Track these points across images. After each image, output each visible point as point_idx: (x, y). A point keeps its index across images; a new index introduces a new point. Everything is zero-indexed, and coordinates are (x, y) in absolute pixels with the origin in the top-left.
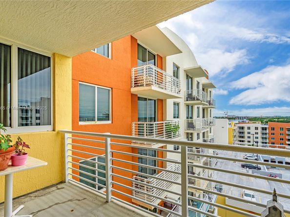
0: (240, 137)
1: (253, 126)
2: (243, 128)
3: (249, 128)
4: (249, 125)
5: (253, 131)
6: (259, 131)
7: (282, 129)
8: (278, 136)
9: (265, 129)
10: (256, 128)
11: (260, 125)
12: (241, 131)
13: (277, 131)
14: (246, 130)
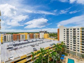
0: (5, 39)
1: (9, 35)
2: (5, 36)
3: (8, 36)
4: (8, 35)
5: (9, 37)
6: (11, 37)
7: (16, 36)
8: (15, 38)
9: (12, 36)
10: (10, 36)
11: (11, 35)
12: (5, 37)
13: (15, 36)
14: (7, 37)
